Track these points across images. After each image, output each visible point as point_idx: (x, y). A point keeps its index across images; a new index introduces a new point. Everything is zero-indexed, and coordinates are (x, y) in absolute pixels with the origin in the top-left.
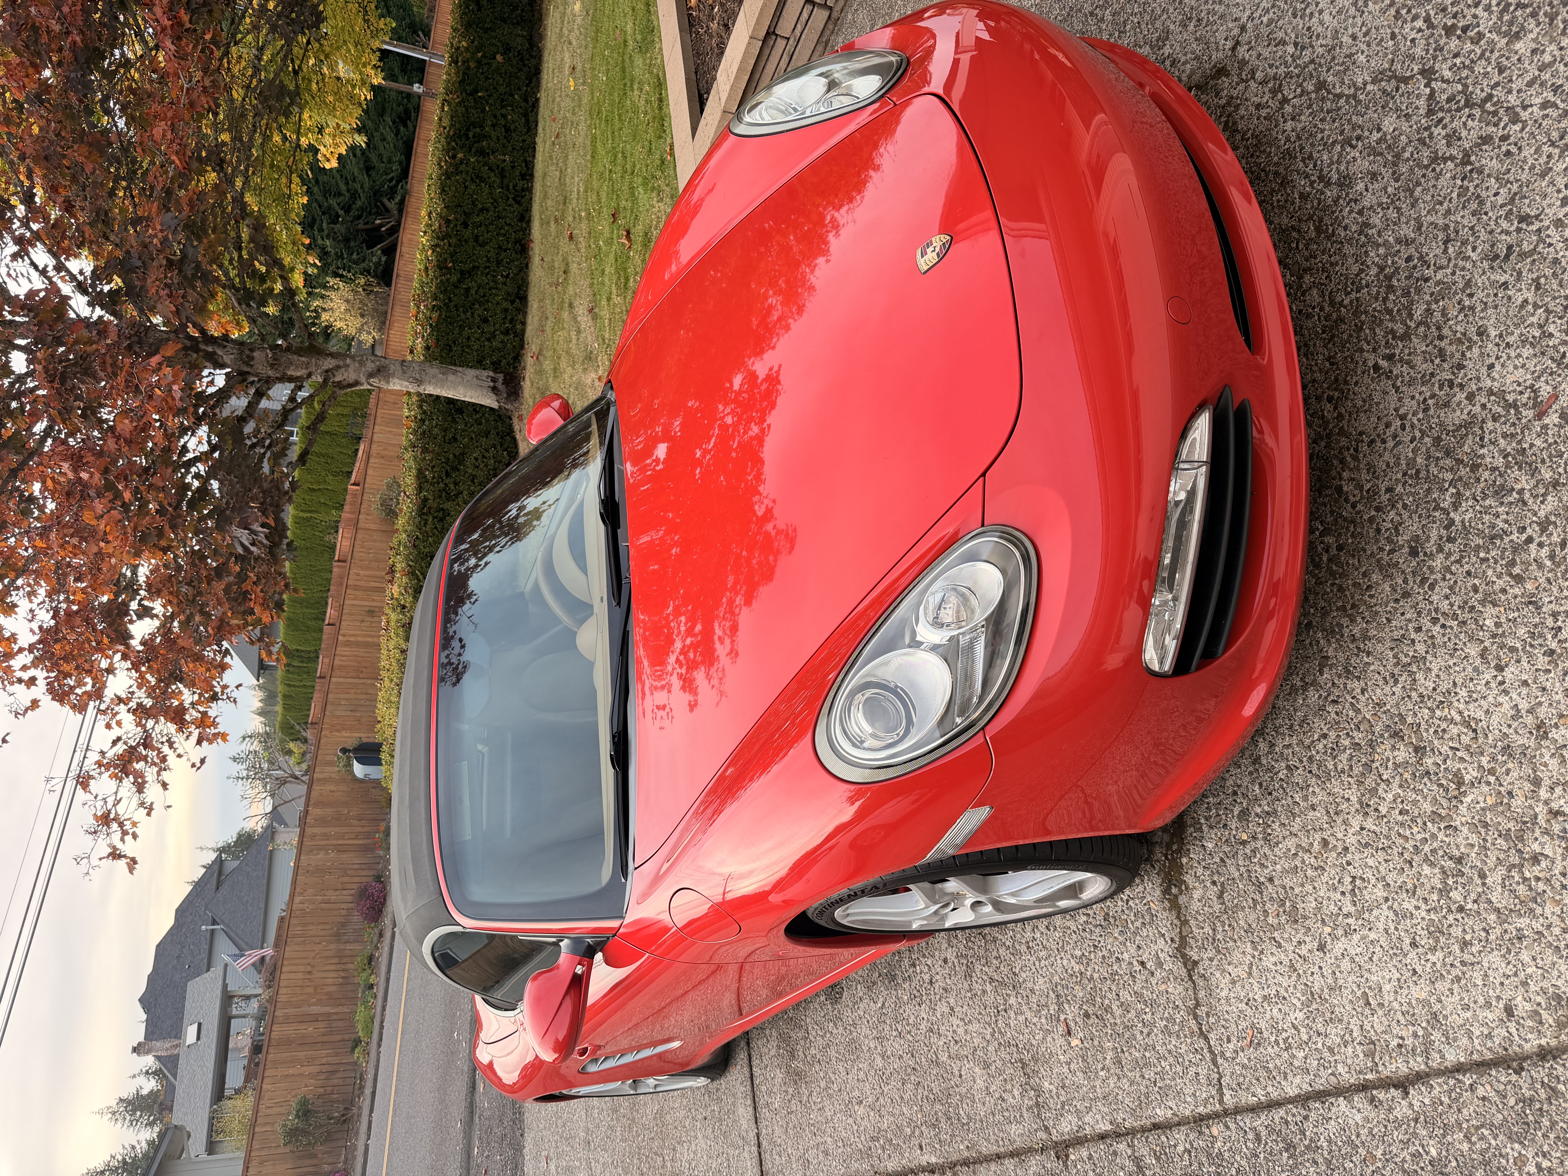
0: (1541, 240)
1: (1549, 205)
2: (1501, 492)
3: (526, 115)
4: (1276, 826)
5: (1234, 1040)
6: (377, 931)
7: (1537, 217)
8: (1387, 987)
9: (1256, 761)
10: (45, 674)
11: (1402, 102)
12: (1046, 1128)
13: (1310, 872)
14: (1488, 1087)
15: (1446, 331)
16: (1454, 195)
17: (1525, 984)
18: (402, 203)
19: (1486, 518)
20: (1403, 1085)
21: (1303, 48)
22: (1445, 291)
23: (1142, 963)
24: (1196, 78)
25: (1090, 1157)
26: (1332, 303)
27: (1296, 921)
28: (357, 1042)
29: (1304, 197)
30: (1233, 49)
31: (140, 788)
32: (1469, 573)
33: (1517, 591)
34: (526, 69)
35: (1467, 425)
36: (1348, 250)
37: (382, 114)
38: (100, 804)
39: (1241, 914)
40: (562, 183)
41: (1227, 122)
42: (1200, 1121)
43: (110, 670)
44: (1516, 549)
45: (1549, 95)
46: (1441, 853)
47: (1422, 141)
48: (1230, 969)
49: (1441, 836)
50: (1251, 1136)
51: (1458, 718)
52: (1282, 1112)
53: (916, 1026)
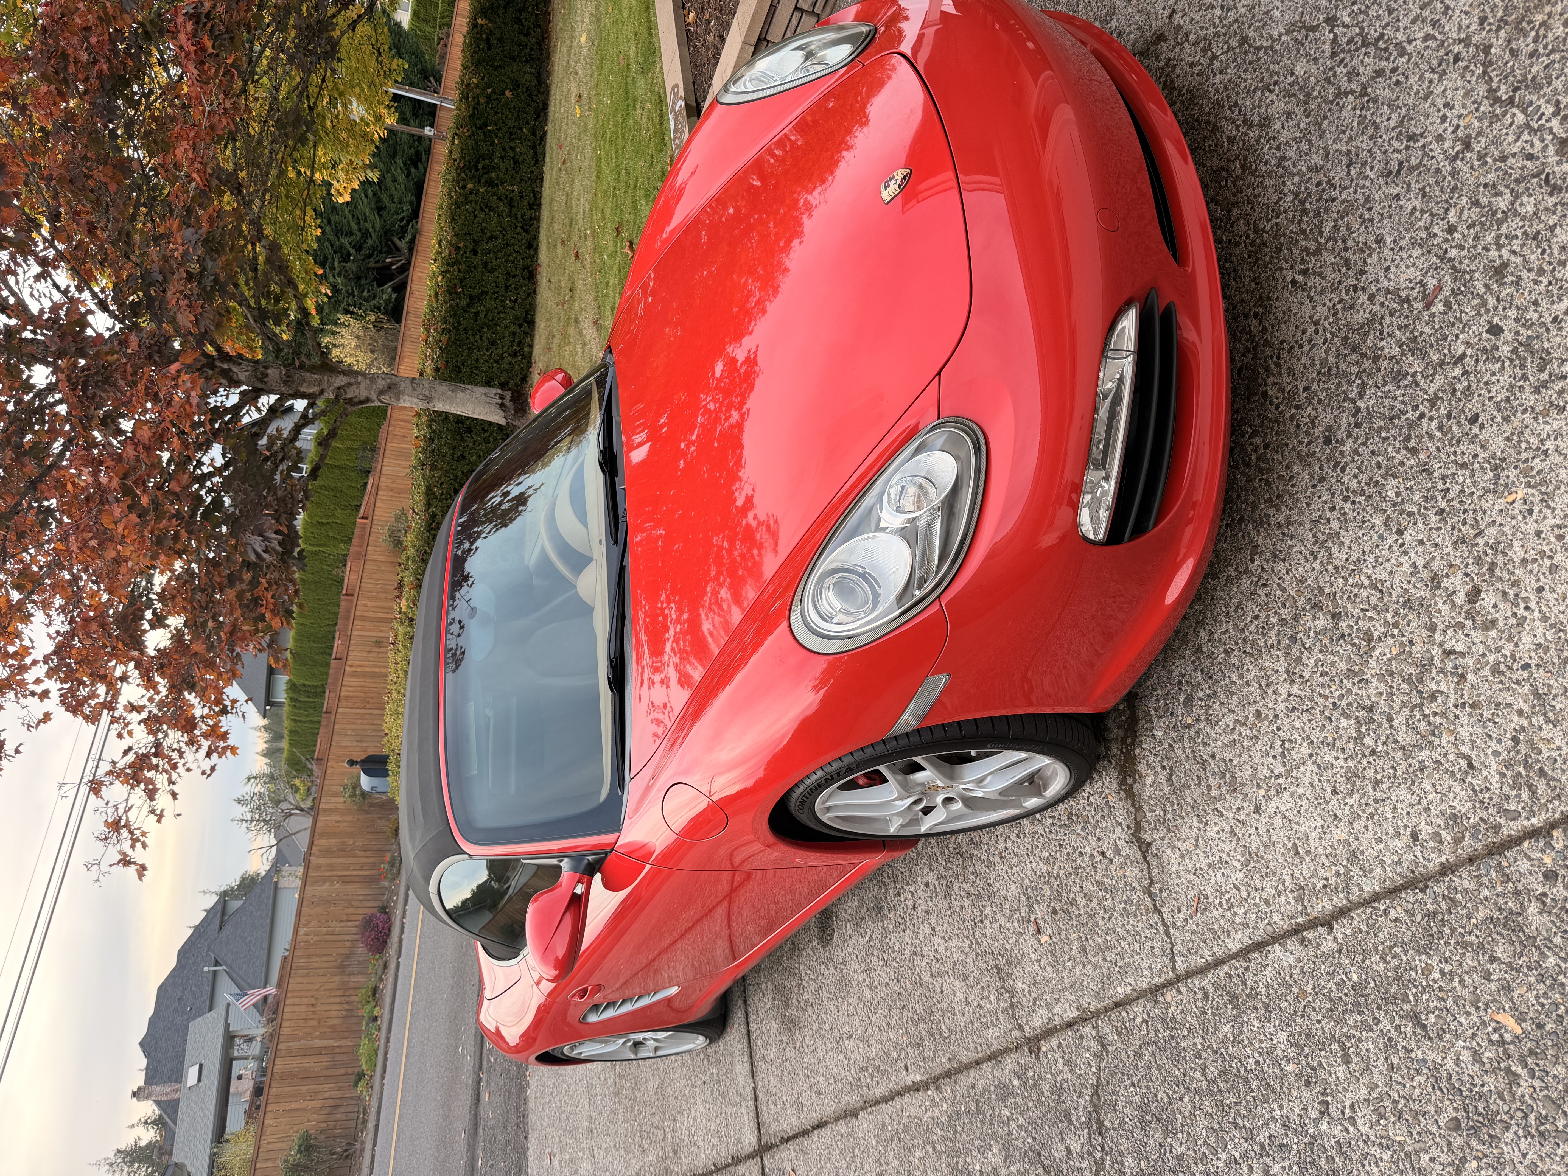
0: (1426, 154)
1: (1431, 124)
2: (1397, 377)
3: (534, 148)
4: (1216, 706)
5: (1184, 909)
6: (381, 962)
7: (1422, 135)
8: (1313, 835)
9: (1199, 650)
10: (59, 686)
11: (1310, 48)
12: (1020, 1026)
13: (1246, 743)
14: (1399, 909)
15: (1350, 243)
16: (1355, 124)
17: (1427, 810)
18: (412, 243)
19: (1386, 402)
20: (1327, 922)
21: (1228, 10)
22: (1349, 207)
23: (1103, 854)
24: (1139, 45)
25: (1060, 1045)
26: (1256, 231)
27: (1235, 790)
28: (361, 1076)
29: (1231, 140)
30: (1170, 17)
31: (151, 794)
32: (1373, 452)
33: (1413, 462)
34: (534, 105)
35: (1369, 322)
36: (1268, 182)
37: (393, 156)
38: (110, 811)
39: (1188, 792)
40: (568, 206)
41: (1165, 82)
42: (1156, 990)
43: (124, 678)
44: (1411, 425)
45: (1429, 29)
46: (1355, 705)
47: (1328, 81)
48: (1179, 844)
49: (1355, 690)
50: (1200, 995)
51: (1367, 582)
52: (1226, 968)
53: (901, 952)
